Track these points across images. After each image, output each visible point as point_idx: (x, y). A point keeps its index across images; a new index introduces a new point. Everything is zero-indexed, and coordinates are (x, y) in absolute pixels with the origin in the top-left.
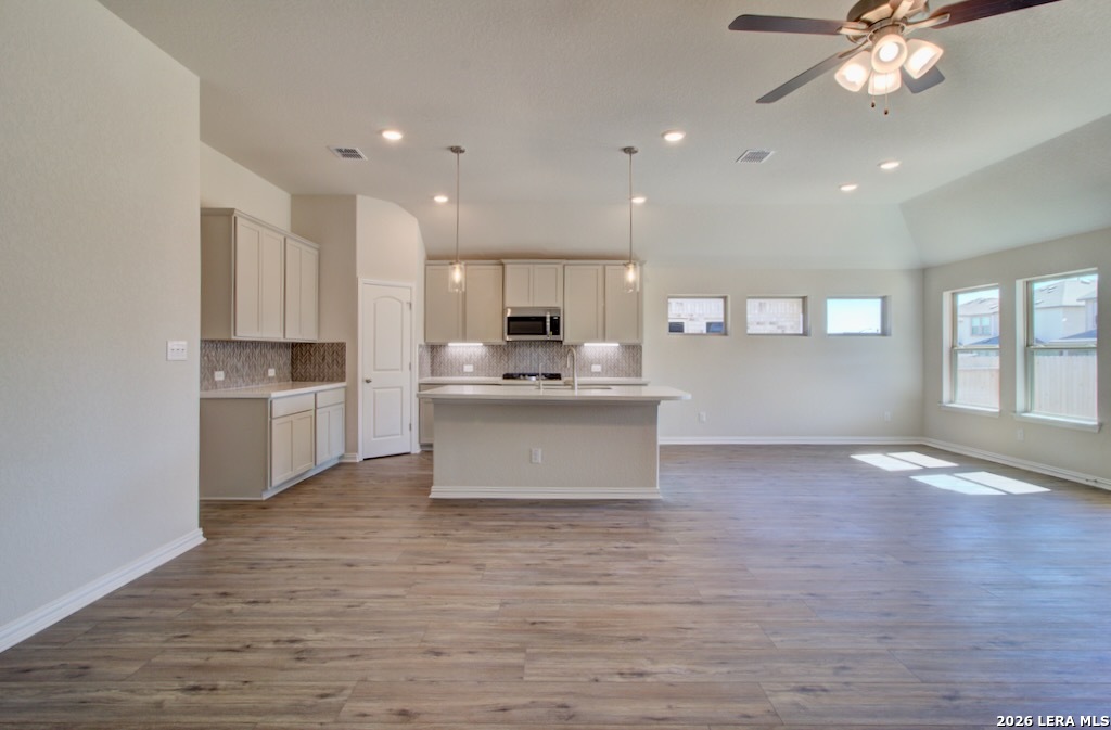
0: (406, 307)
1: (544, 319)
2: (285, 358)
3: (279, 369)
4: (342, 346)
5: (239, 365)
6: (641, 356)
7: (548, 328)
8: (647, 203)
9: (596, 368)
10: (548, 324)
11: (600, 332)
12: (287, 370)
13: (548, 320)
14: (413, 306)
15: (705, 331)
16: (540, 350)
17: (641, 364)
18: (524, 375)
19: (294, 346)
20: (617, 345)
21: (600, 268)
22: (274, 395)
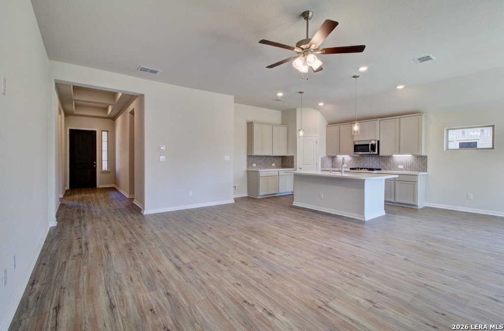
0: (315, 143)
1: (368, 145)
2: (280, 160)
3: (276, 164)
4: (293, 157)
5: (261, 162)
6: (427, 161)
7: (370, 149)
8: (405, 88)
9: (400, 167)
10: (370, 147)
11: (397, 150)
12: (280, 164)
13: (370, 145)
14: (318, 143)
15: (458, 148)
16: (374, 158)
17: (426, 165)
18: (358, 168)
19: (282, 156)
20: (411, 156)
21: (397, 120)
22: (260, 170)
